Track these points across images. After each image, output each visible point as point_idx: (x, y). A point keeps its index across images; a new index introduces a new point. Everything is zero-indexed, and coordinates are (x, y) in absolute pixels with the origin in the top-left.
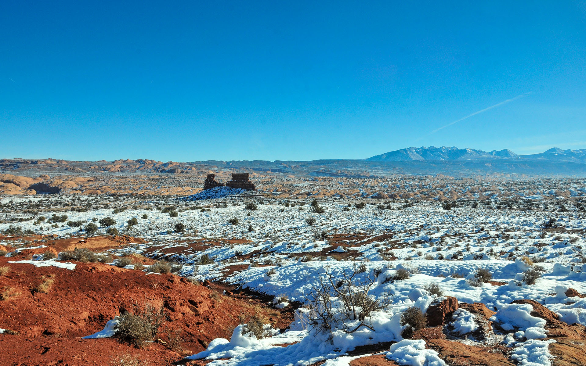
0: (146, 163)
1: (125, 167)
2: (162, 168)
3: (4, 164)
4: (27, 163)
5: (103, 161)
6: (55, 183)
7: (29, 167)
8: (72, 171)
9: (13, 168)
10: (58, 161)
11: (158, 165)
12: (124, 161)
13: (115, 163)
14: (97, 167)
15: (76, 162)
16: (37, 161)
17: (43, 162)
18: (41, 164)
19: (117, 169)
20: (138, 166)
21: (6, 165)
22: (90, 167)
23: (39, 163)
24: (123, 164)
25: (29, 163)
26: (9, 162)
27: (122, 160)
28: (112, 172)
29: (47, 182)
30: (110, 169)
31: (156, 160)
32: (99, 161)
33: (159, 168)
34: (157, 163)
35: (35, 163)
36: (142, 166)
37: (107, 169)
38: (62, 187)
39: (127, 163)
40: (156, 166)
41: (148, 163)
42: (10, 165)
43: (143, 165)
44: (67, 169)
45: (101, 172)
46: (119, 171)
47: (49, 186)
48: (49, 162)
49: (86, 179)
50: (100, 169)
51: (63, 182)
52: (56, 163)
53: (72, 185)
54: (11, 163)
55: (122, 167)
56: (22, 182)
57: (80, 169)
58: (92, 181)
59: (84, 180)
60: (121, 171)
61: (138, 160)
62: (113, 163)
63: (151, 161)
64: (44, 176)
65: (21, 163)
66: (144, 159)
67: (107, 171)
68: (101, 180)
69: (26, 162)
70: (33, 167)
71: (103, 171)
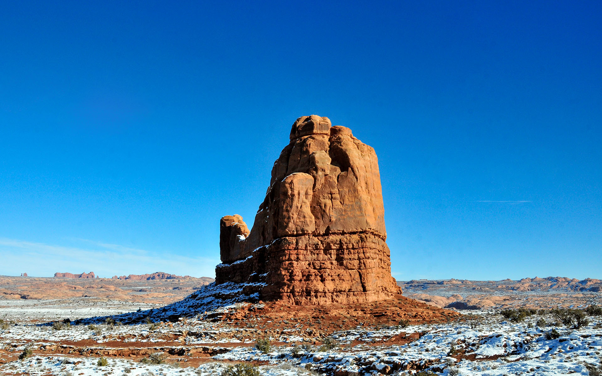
0: (559, 281)
1: (534, 286)
2: (581, 287)
3: (413, 284)
4: (434, 283)
5: (508, 279)
6: (473, 302)
7: (436, 287)
8: (481, 290)
9: (422, 288)
10: (462, 281)
11: (573, 283)
12: (532, 280)
13: (522, 282)
14: (504, 286)
15: (480, 282)
16: (443, 281)
17: (449, 282)
18: (447, 284)
19: (527, 288)
20: (549, 285)
21: (415, 286)
22: (497, 287)
23: (445, 283)
24: (531, 283)
25: (435, 283)
26: (417, 283)
27: (529, 279)
28: (522, 291)
29: (464, 301)
30: (519, 288)
31: (570, 278)
32: (504, 280)
33: (577, 286)
34: (572, 281)
35: (441, 283)
36: (555, 285)
37: (515, 288)
38: (480, 306)
39: (535, 282)
40: (571, 283)
41: (560, 280)
42: (418, 286)
43: (555, 283)
44: (474, 289)
45: (510, 291)
46: (529, 290)
47: (467, 305)
48: (454, 282)
49: (502, 297)
50: (508, 288)
51: (479, 301)
52: (461, 283)
53: (490, 304)
54: (419, 284)
55: (531, 286)
56: (439, 301)
57: (487, 289)
58: (508, 300)
59: (499, 299)
60: (531, 290)
61: (548, 278)
62: (519, 281)
63: (564, 278)
64: (456, 296)
65: (428, 283)
66: (554, 276)
67: (516, 290)
68: (517, 299)
69: (432, 283)
70: (440, 287)
71: (512, 291)
